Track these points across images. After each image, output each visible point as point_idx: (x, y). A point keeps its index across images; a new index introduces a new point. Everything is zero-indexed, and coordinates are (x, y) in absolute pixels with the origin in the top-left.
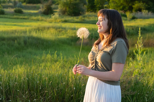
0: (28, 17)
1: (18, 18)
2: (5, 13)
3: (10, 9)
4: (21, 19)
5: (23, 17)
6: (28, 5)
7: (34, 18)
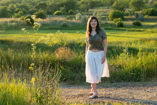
0: (144, 29)
1: (134, 31)
2: (124, 26)
3: (129, 21)
4: (137, 31)
5: (139, 30)
6: (150, 17)
7: (149, 30)
